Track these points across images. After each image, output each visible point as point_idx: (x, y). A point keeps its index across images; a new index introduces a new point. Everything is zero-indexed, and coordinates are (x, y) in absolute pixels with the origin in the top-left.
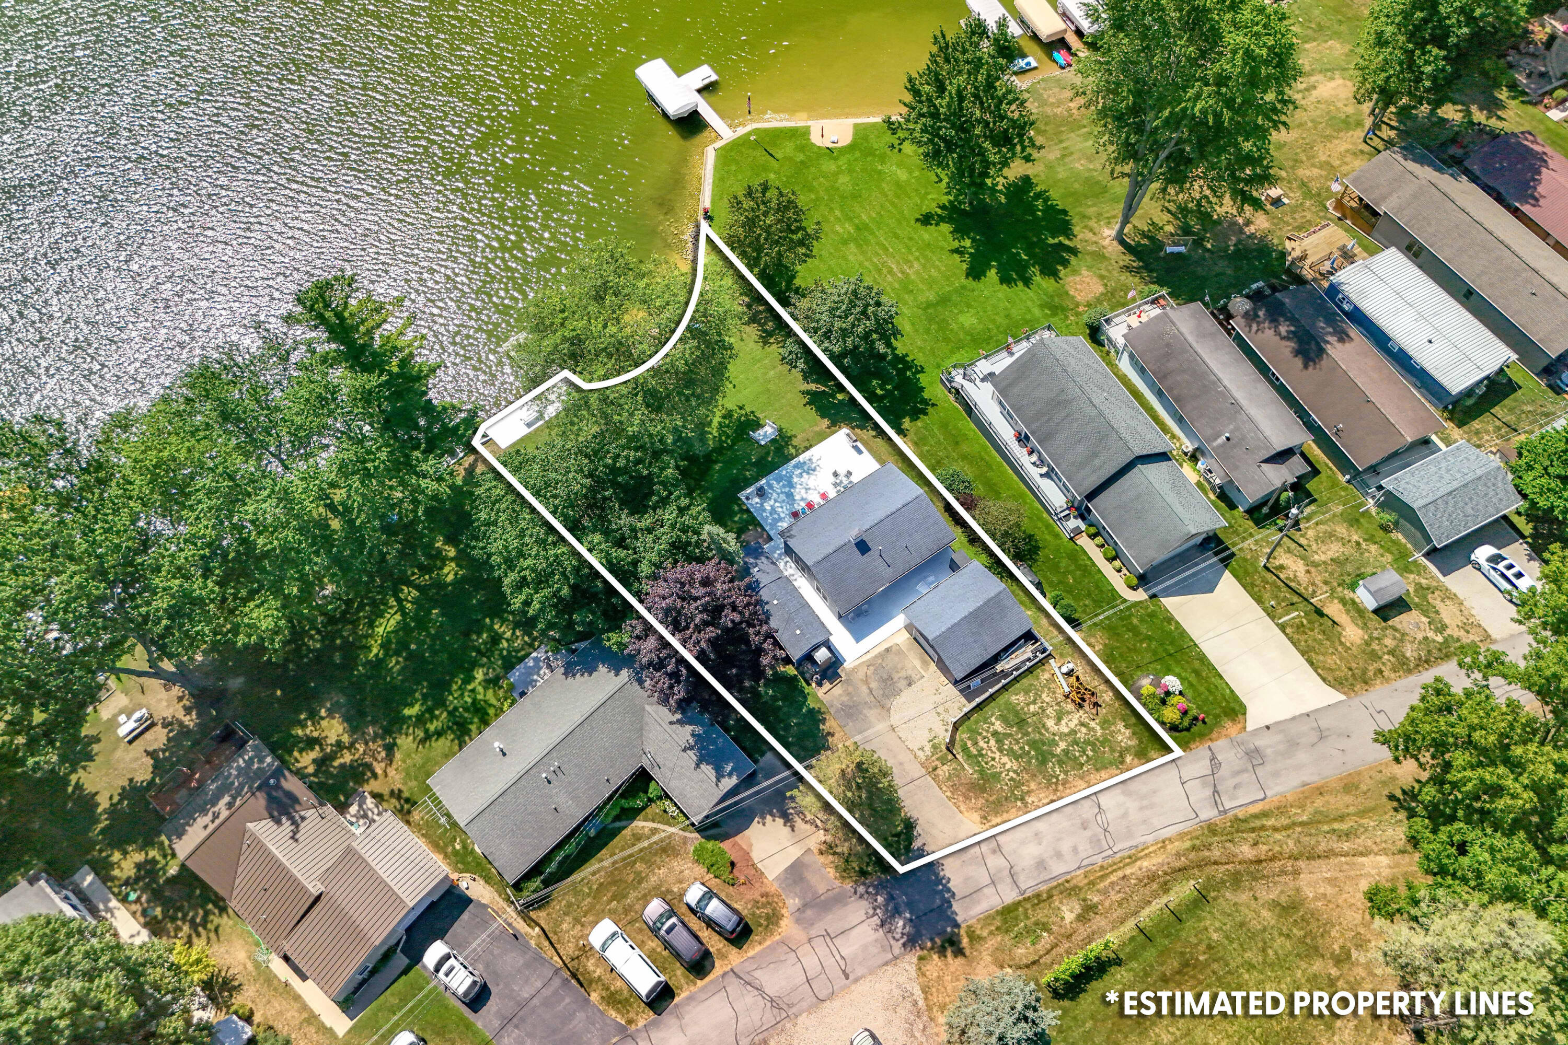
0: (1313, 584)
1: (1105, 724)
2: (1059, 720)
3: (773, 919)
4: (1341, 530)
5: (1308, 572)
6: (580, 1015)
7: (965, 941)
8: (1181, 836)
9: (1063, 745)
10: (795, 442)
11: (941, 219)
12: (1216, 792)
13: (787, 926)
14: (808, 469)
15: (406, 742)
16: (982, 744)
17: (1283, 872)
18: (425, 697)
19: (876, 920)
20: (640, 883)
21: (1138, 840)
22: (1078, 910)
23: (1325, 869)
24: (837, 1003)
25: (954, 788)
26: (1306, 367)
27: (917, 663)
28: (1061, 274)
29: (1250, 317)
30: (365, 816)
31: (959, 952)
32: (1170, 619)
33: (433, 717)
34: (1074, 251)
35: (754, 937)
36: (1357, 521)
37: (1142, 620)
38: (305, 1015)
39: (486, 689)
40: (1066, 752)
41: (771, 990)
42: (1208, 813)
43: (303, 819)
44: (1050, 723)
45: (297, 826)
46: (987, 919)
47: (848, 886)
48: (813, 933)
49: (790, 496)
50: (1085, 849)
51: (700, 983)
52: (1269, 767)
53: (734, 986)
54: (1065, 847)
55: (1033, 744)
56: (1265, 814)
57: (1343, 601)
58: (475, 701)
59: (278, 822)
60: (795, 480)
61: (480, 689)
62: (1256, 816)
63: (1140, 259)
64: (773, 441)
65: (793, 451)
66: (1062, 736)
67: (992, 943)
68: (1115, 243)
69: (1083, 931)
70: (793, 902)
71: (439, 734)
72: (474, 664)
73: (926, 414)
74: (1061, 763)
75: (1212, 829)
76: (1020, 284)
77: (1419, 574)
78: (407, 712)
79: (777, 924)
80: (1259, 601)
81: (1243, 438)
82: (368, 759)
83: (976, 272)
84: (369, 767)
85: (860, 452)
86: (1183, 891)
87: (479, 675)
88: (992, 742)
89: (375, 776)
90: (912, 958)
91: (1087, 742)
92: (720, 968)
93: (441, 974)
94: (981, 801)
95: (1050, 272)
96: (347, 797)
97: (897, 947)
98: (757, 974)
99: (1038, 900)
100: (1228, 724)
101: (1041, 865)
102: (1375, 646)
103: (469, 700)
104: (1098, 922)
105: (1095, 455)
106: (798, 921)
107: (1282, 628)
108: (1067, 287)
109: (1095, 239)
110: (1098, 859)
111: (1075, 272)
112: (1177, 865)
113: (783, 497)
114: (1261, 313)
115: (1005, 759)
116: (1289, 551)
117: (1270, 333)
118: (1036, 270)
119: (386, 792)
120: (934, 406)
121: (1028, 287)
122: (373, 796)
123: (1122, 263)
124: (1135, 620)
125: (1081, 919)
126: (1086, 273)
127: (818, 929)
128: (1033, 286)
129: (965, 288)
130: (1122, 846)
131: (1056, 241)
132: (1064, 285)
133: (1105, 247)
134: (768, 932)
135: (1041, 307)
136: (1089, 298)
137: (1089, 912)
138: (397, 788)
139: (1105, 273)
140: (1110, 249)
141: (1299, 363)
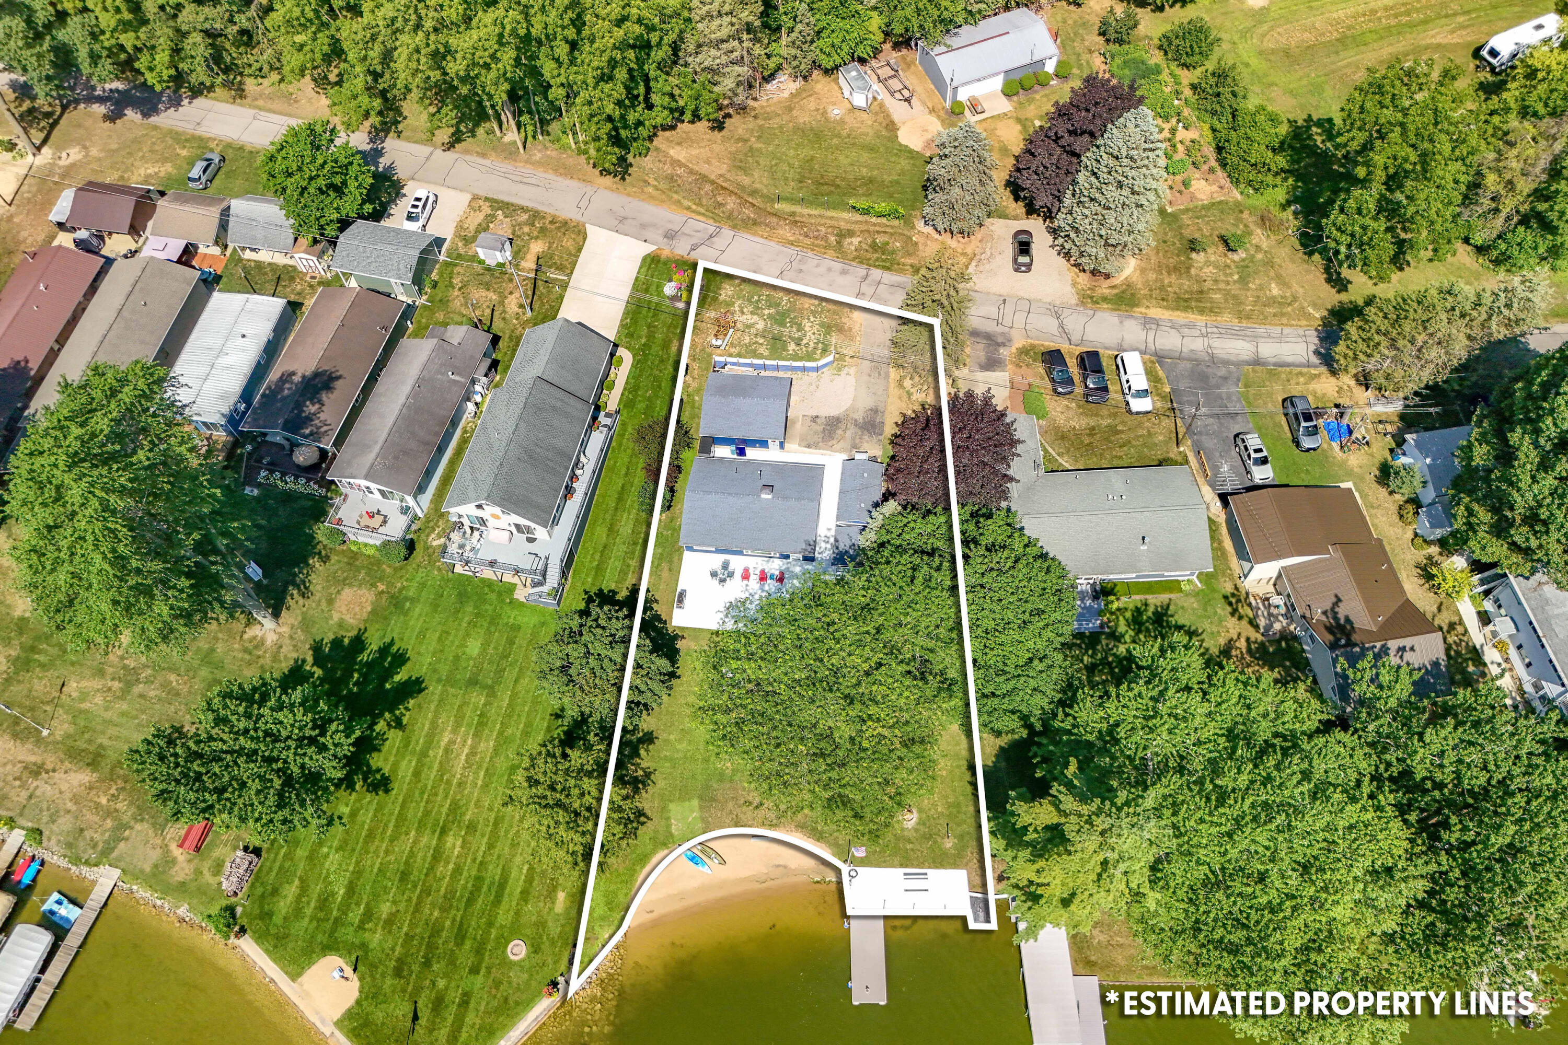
0: (518, 285)
1: (729, 305)
2: (753, 325)
3: (1024, 351)
4: (458, 303)
5: (511, 294)
8: (755, 234)
9: (766, 312)
11: (369, 772)
12: (711, 237)
13: (1019, 342)
15: (1211, 646)
16: (812, 345)
17: (727, 180)
20: (1093, 428)
21: (779, 248)
22: (848, 240)
23: (704, 169)
24: (1021, 294)
25: (852, 339)
26: (339, 377)
27: (798, 425)
28: (353, 633)
29: (316, 436)
30: (1270, 615)
32: (622, 326)
34: (317, 648)
35: (1046, 350)
37: (640, 337)
39: (1123, 636)
40: (769, 307)
41: (1054, 323)
42: (727, 233)
43: (1325, 613)
44: (760, 327)
45: (1332, 609)
46: (901, 271)
48: (1006, 330)
50: (811, 263)
51: (1096, 351)
52: (670, 226)
53: (1075, 338)
54: (821, 270)
55: (782, 324)
56: (699, 213)
57: (517, 264)
58: (1139, 632)
59: (1348, 620)
60: (752, 612)
61: (1127, 639)
62: (705, 216)
63: (284, 592)
66: (761, 316)
67: (909, 261)
68: (281, 621)
69: (857, 228)
70: (1005, 352)
71: (1179, 628)
73: (601, 590)
74: (779, 304)
75: (734, 227)
76: (394, 649)
77: (457, 249)
79: (1024, 348)
80: (561, 297)
81: (444, 366)
82: (1248, 658)
83: (414, 687)
84: (1249, 651)
85: (683, 596)
86: (783, 207)
88: (805, 341)
89: (1248, 640)
91: (751, 303)
92: (1078, 350)
93: (1265, 453)
94: (846, 319)
95: (358, 643)
96: (1279, 642)
98: (1056, 334)
99: (860, 259)
100: (663, 257)
101: (844, 272)
102: (535, 234)
104: (843, 225)
106: (1010, 341)
107: (569, 274)
108: (365, 616)
109: (287, 641)
110: (810, 254)
111: (341, 624)
112: (775, 220)
114: (307, 431)
116: (504, 312)
117: (322, 416)
118: (364, 657)
119: (1244, 622)
120: (586, 592)
121: (392, 643)
122: (1257, 627)
123: (301, 601)
124: (643, 341)
125: (851, 233)
126: (336, 617)
127: (1000, 329)
128: (387, 640)
129: (439, 680)
130: (791, 251)
131: (315, 669)
132: (366, 621)
133: (292, 627)
134: (1033, 347)
135: (406, 614)
136: (364, 591)
137: (843, 235)
138: (1234, 620)
139: (324, 604)
140: (291, 621)
141: (338, 384)
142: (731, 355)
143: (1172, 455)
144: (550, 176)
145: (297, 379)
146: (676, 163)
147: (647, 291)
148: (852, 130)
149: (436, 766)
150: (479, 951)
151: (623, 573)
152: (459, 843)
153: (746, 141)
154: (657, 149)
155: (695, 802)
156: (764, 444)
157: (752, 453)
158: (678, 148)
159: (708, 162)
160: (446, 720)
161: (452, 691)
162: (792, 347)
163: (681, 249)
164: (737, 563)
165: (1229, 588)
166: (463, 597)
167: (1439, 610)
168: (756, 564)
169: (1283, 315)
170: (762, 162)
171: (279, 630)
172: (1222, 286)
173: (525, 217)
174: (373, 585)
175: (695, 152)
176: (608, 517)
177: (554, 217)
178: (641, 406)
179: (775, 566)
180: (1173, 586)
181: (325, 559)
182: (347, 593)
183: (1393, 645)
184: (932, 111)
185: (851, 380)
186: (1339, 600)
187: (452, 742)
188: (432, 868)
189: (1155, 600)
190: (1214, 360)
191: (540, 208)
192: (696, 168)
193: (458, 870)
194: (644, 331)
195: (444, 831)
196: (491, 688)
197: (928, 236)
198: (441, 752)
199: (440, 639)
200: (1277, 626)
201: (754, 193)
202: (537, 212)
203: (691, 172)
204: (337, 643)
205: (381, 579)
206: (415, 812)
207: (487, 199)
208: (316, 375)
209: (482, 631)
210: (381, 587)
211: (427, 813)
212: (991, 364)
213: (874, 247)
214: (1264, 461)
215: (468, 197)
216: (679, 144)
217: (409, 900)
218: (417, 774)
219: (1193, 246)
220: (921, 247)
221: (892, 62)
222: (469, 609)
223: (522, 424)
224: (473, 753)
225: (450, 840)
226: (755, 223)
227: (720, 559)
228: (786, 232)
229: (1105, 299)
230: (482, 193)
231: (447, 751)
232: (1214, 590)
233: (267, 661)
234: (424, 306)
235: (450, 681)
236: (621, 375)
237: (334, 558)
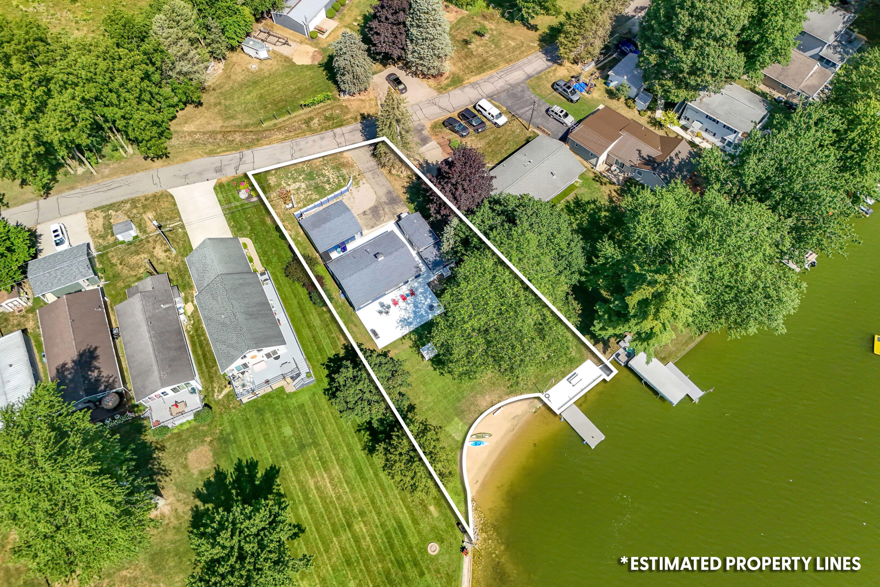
0: (155, 241)
1: (279, 185)
2: (299, 188)
3: (434, 127)
4: (125, 271)
5: (154, 248)
7: (359, 117)
8: (262, 145)
9: (301, 178)
10: (410, 343)
12: (241, 159)
13: (428, 125)
14: (404, 322)
15: (604, 201)
16: (337, 181)
17: (227, 127)
18: (600, 219)
20: (489, 143)
21: (279, 145)
22: (312, 123)
23: (210, 128)
25: (352, 166)
26: (96, 348)
28: (213, 472)
29: (110, 386)
30: (615, 175)
31: (362, 115)
32: (231, 227)
33: (593, 210)
34: (198, 495)
35: (441, 121)
36: (114, 276)
37: (246, 228)
40: (300, 175)
41: (436, 107)
42: (247, 153)
43: (638, 159)
44: (304, 186)
45: (640, 156)
46: (348, 123)
48: (418, 122)
49: (416, 306)
50: (303, 143)
51: (464, 109)
52: (215, 166)
53: (450, 109)
54: (311, 143)
55: (313, 179)
56: (224, 151)
57: (145, 232)
58: (574, 215)
59: (648, 156)
60: (412, 315)
62: (228, 151)
64: (424, 345)
65: (412, 337)
66: (300, 181)
67: (348, 116)
68: (165, 497)
69: (312, 114)
70: (426, 132)
71: (588, 203)
73: (329, 358)
74: (304, 171)
75: (248, 148)
76: (244, 463)
77: (101, 244)
78: (607, 214)
79: (432, 125)
80: (186, 234)
82: (621, 198)
84: (620, 195)
85: (374, 332)
86: (267, 124)
88: (331, 180)
89: (615, 191)
91: (289, 178)
92: (458, 113)
93: (565, 111)
94: (342, 160)
95: (220, 475)
96: (626, 184)
98: (441, 112)
99: (326, 129)
100: (224, 182)
101: (322, 139)
102: (142, 211)
103: (578, 216)
104: (305, 117)
106: (424, 126)
107: (181, 220)
108: (212, 460)
109: (178, 504)
110: (298, 139)
111: (201, 473)
112: (268, 132)
113: (420, 306)
114: (103, 387)
115: (328, 174)
116: (158, 259)
117: (104, 374)
118: (229, 480)
119: (608, 185)
120: (323, 365)
121: (240, 461)
122: (614, 183)
123: (167, 479)
124: (249, 228)
125: (311, 119)
126: (195, 472)
127: (416, 123)
128: (236, 461)
129: (283, 459)
130: (287, 143)
131: (207, 506)
132: (214, 462)
133: (174, 495)
134: (436, 123)
135: (235, 441)
136: (200, 448)
137: (308, 122)
138: (604, 186)
139: (183, 471)
140: (171, 492)
141: (98, 352)
142: (301, 208)
143: (528, 135)
144: (124, 177)
145: (70, 365)
146: (191, 134)
147: (230, 203)
148: (269, 71)
149: (319, 500)
150: (416, 564)
151: (333, 342)
152: (362, 525)
153: (220, 104)
154: (176, 132)
155: (456, 419)
156: (353, 238)
157: (350, 247)
158: (187, 125)
159: (209, 123)
160: (305, 475)
161: (295, 459)
162: (327, 187)
163: (230, 174)
164: (387, 300)
165: (592, 175)
166: (260, 412)
168: (395, 294)
169: (523, 52)
170: (238, 110)
171: (169, 501)
172: (491, 53)
173: (128, 206)
174: (203, 441)
175: (197, 123)
176: (303, 322)
177: (145, 196)
178: (275, 260)
179: (405, 290)
180: (572, 188)
181: (162, 449)
182: (191, 456)
183: (673, 154)
184: (301, 42)
185: (367, 185)
186: (640, 151)
187: (316, 483)
188: (359, 547)
189: (570, 198)
190: (513, 86)
191: (133, 196)
192: (205, 130)
193: (373, 538)
194: (246, 223)
195: (350, 526)
196: (314, 442)
197: (349, 100)
198: (315, 491)
199: (265, 439)
200: (621, 178)
201: (246, 126)
202: (132, 199)
203: (204, 133)
204: (208, 484)
205: (205, 436)
206: (327, 529)
207: (96, 209)
208: (81, 355)
209: (285, 420)
210: (208, 439)
211: (333, 525)
212: (424, 141)
213: (327, 119)
214: (566, 115)
215: (83, 214)
216: (186, 123)
217: (361, 570)
218: (311, 511)
219: (466, 42)
220: (349, 107)
221: (262, 29)
222: (268, 415)
223: (234, 302)
224: (331, 480)
225: (356, 527)
226: (258, 140)
227: (376, 303)
228: (279, 136)
229: (448, 85)
230: (91, 207)
231: (318, 488)
232: (587, 180)
233: (175, 522)
234: (106, 285)
235: (289, 455)
236: (251, 250)
237: (167, 445)
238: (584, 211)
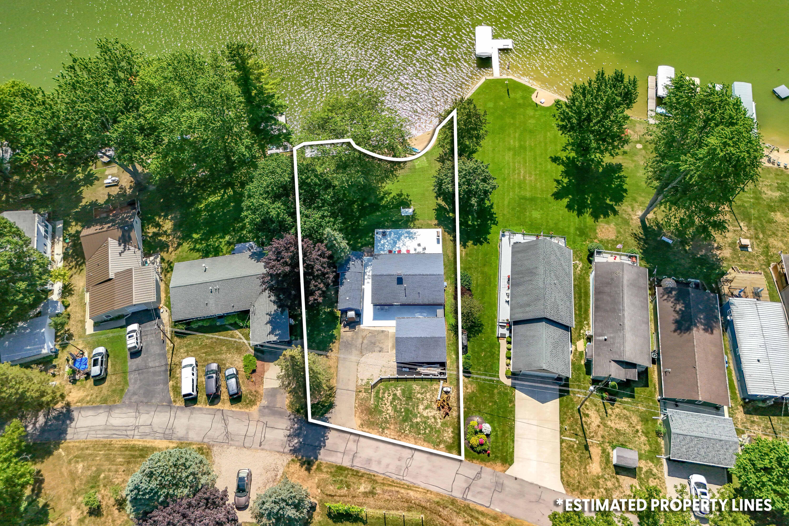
0: (596, 433)
1: (444, 424)
2: (426, 408)
3: (252, 403)
4: (635, 419)
5: (599, 426)
6: (161, 386)
7: (315, 467)
8: (438, 494)
9: (419, 420)
10: (416, 222)
11: (563, 163)
12: (468, 488)
13: (254, 410)
14: (411, 237)
15: (186, 246)
16: (386, 395)
18: (204, 234)
19: (288, 433)
20: (218, 354)
21: (418, 482)
22: (367, 490)
24: (249, 452)
25: (360, 405)
27: (390, 345)
28: (600, 220)
29: (668, 291)
30: (153, 263)
31: (308, 470)
32: (512, 401)
33: (201, 244)
34: (615, 213)
35: (240, 404)
36: (647, 421)
37: (499, 393)
38: (82, 319)
40: (418, 423)
41: (230, 429)
42: (457, 494)
43: (129, 249)
44: (421, 407)
45: (125, 250)
46: (330, 466)
47: (289, 412)
48: (261, 419)
49: (395, 243)
50: (392, 468)
51: (208, 406)
52: (501, 496)
53: (219, 416)
54: (385, 461)
55: (407, 410)
56: (482, 514)
57: (604, 451)
59: (120, 245)
60: (402, 237)
61: (223, 244)
62: (477, 511)
63: (645, 235)
64: (408, 216)
65: (412, 225)
66: (422, 416)
67: (324, 476)
68: (639, 220)
69: (362, 499)
70: (264, 402)
71: (198, 250)
72: (229, 233)
73: (481, 245)
74: (411, 426)
75: (453, 502)
76: (576, 213)
77: (656, 466)
78: (194, 235)
79: (252, 406)
80: (562, 422)
81: (614, 344)
82: (170, 244)
83: (558, 196)
84: (168, 246)
85: (438, 242)
86: (416, 516)
87: (227, 238)
88: (391, 398)
89: (167, 251)
90: (290, 457)
91: (430, 426)
92: (219, 406)
94: (367, 418)
95: (596, 216)
96: (153, 252)
97: (287, 449)
98: (230, 419)
99: (357, 474)
100: (499, 464)
101: (369, 461)
102: (601, 481)
103: (217, 245)
104: (371, 500)
105: (529, 305)
106: (260, 411)
107: (562, 441)
108: (598, 227)
109: (630, 213)
110: (394, 477)
111: (608, 223)
112: (423, 504)
113: (392, 242)
115: (390, 408)
116: (598, 411)
117: (671, 305)
118: (589, 211)
119: (167, 260)
120: (488, 243)
121: (578, 216)
122: (162, 258)
123: (634, 231)
124: (496, 391)
125: (366, 494)
126: (613, 226)
127: (265, 419)
128: (581, 217)
129: (547, 200)
130: (408, 479)
131: (611, 203)
132: (596, 225)
133: (632, 219)
134: (246, 406)
135: (577, 229)
136: (604, 238)
137: (371, 494)
138: (171, 260)
139: (622, 231)
140: (634, 222)
141: (673, 327)
143: (179, 340)
145: (700, 327)
155: (417, 167)
161: (539, 196)
163: (489, 473)
167: (72, 276)
169: (82, 449)
171: (637, 216)
172: (114, 468)
174: (601, 241)
178: (486, 346)
185: (360, 376)
187: (530, 177)
190: (137, 407)
194: (497, 398)
196: (521, 199)
197: (309, 494)
198: (533, 173)
199: (554, 217)
200: (152, 258)
204: (606, 215)
205: (598, 243)
208: (689, 330)
209: (535, 222)
210: (597, 241)
212: (273, 392)
213: (348, 486)
220: (315, 484)
224: (519, 174)
226: (438, 503)
231: (531, 173)
233: (635, 204)
236: (504, 367)
238: (208, 246)
